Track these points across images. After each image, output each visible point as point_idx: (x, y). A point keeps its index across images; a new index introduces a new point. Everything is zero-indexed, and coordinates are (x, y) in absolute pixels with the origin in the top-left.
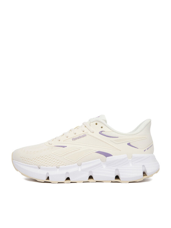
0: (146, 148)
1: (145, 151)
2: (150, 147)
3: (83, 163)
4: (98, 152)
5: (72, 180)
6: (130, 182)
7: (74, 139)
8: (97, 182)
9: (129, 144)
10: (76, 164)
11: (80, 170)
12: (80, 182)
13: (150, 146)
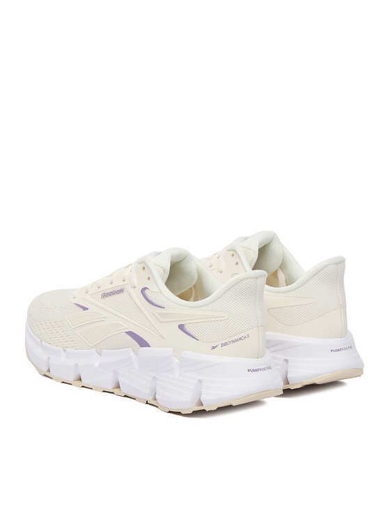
0: (220, 343)
1: (214, 348)
2: (233, 342)
3: (104, 351)
4: (130, 334)
5: (84, 382)
6: (170, 412)
7: (105, 295)
8: (125, 396)
9: (181, 327)
10: (94, 350)
11: (97, 365)
12: (97, 389)
13: (233, 339)
